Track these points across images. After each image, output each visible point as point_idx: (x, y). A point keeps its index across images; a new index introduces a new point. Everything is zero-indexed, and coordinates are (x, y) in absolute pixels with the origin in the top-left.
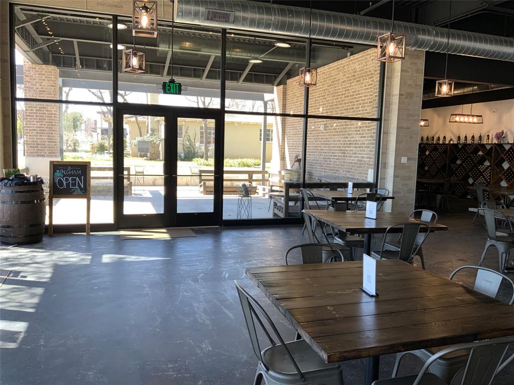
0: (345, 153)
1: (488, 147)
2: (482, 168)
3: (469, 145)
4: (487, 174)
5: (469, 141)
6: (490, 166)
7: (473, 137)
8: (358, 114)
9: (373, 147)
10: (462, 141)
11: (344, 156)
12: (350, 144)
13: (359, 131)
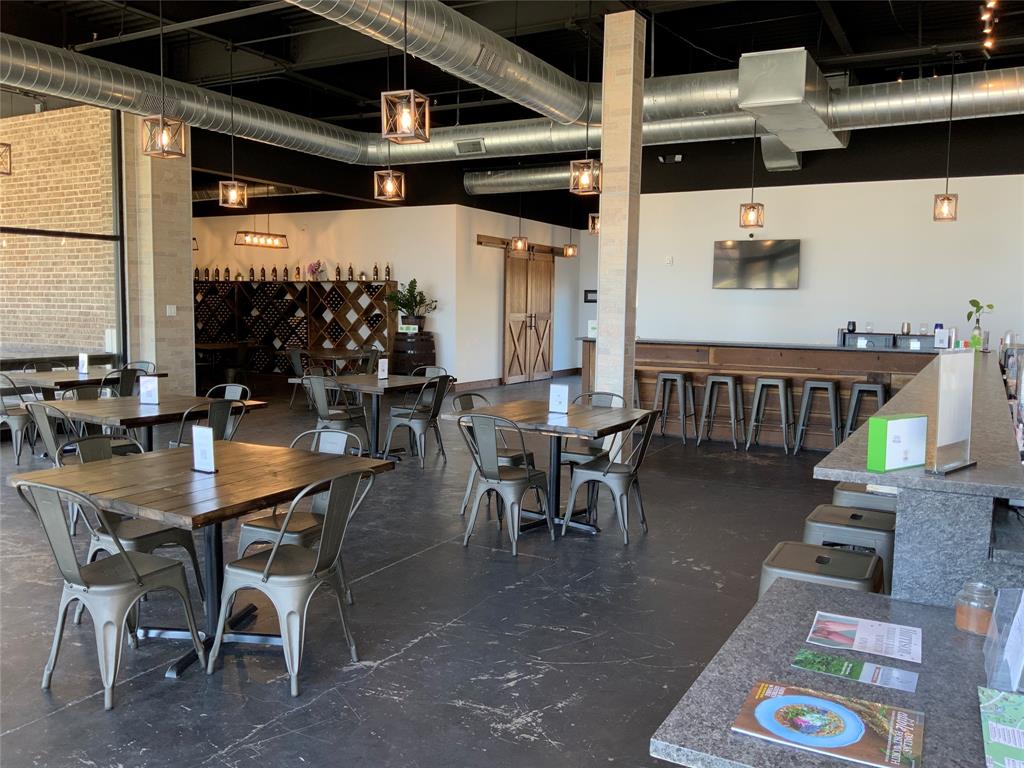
0: (49, 300)
1: (300, 287)
2: (292, 321)
3: (270, 283)
4: (302, 331)
5: (269, 278)
6: (305, 318)
7: (274, 270)
8: (71, 225)
9: (111, 288)
10: (258, 277)
11: (47, 306)
12: (60, 282)
13: (77, 257)
